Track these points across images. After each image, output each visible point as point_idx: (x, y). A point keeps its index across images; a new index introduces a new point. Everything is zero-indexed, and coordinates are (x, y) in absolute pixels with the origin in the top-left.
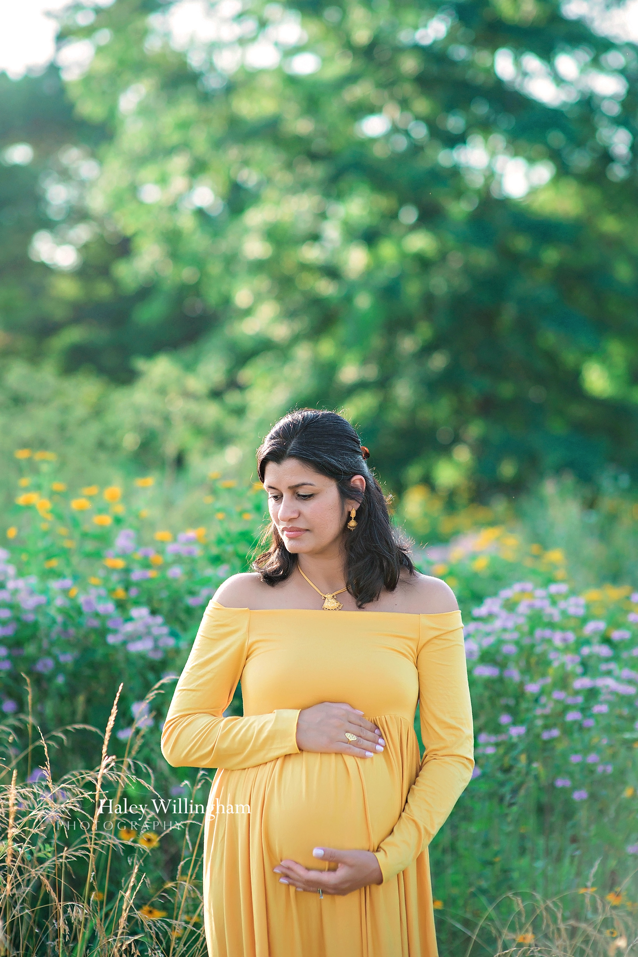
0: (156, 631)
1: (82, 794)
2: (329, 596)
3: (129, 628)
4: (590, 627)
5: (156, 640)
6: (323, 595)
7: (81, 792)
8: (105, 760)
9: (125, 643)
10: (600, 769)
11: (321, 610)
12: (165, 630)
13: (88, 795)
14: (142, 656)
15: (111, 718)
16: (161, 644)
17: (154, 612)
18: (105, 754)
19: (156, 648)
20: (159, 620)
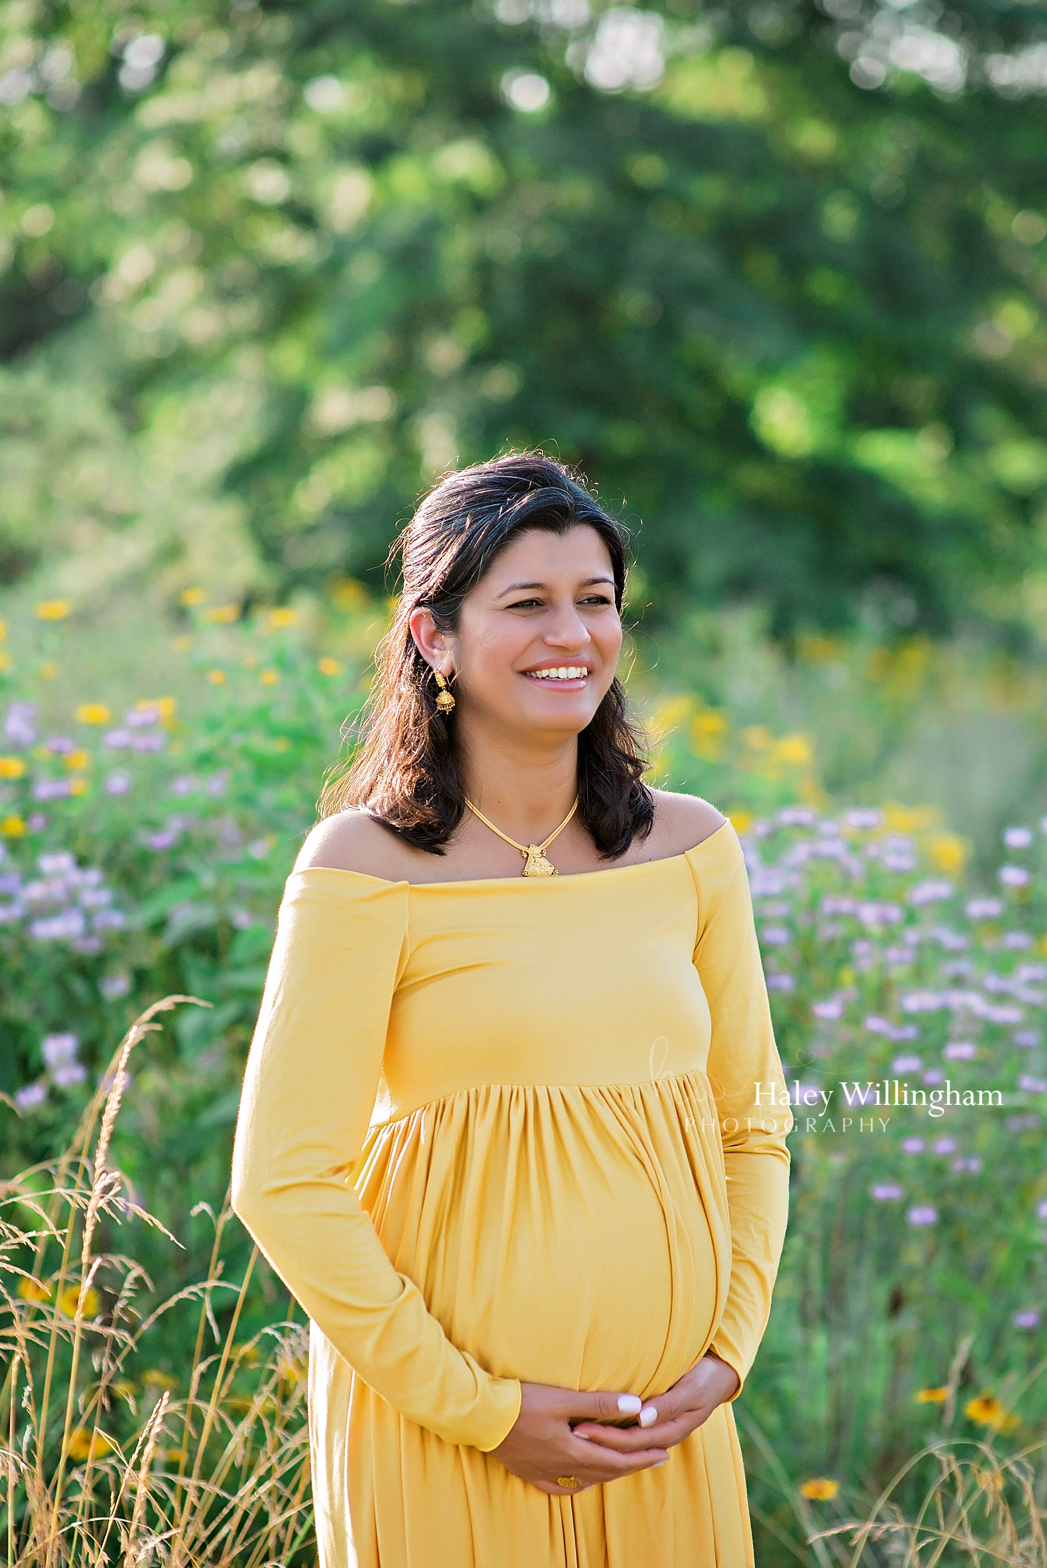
0: (89, 898)
1: (16, 1236)
2: (535, 850)
3: (35, 891)
4: (926, 891)
5: (88, 915)
6: (524, 849)
7: (11, 1231)
8: (99, 1181)
9: (27, 921)
10: (958, 1165)
11: (521, 877)
12: (104, 897)
13: (29, 1238)
14: (59, 947)
15: (112, 1096)
16: (99, 922)
17: (82, 862)
18: (101, 1170)
19: (89, 932)
20: (93, 876)
